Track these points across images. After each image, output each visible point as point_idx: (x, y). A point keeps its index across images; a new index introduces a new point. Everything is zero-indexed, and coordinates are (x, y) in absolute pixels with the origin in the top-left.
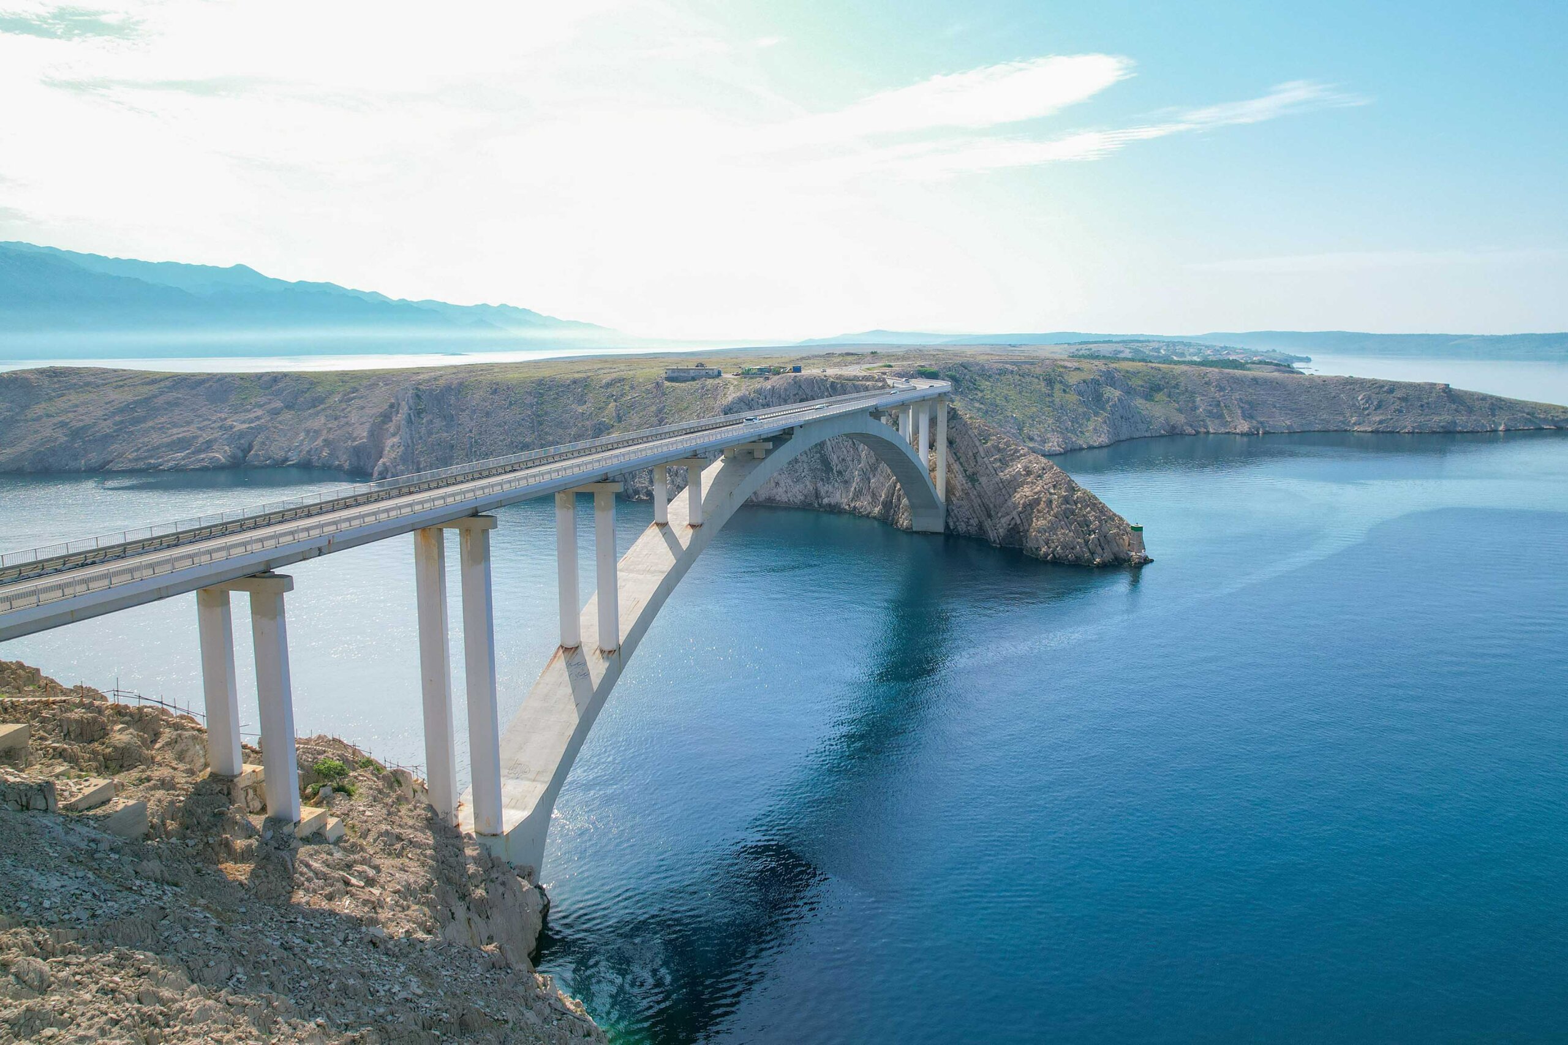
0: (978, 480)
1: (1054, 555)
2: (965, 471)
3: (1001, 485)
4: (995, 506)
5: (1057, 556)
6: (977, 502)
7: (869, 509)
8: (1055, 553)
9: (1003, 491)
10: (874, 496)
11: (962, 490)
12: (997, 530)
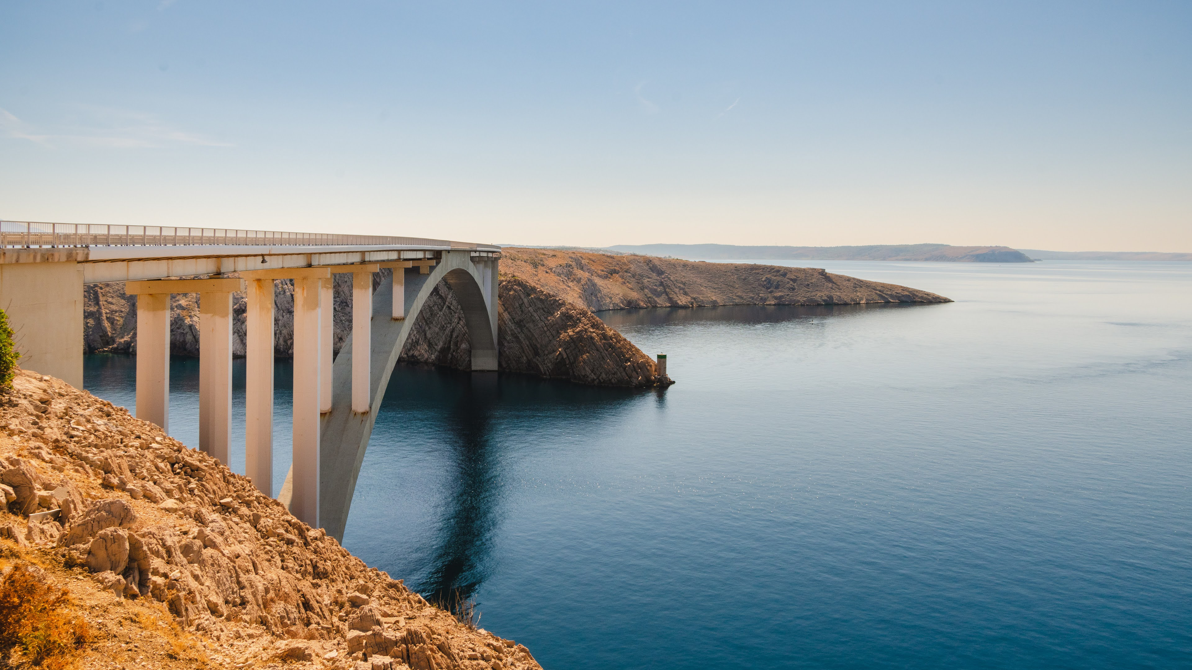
0: (525, 326)
1: (600, 380)
2: (513, 319)
3: (545, 329)
4: (541, 346)
5: (602, 381)
6: (525, 343)
7: (426, 356)
8: (600, 378)
9: (548, 333)
10: (430, 345)
11: (512, 334)
12: (546, 365)
